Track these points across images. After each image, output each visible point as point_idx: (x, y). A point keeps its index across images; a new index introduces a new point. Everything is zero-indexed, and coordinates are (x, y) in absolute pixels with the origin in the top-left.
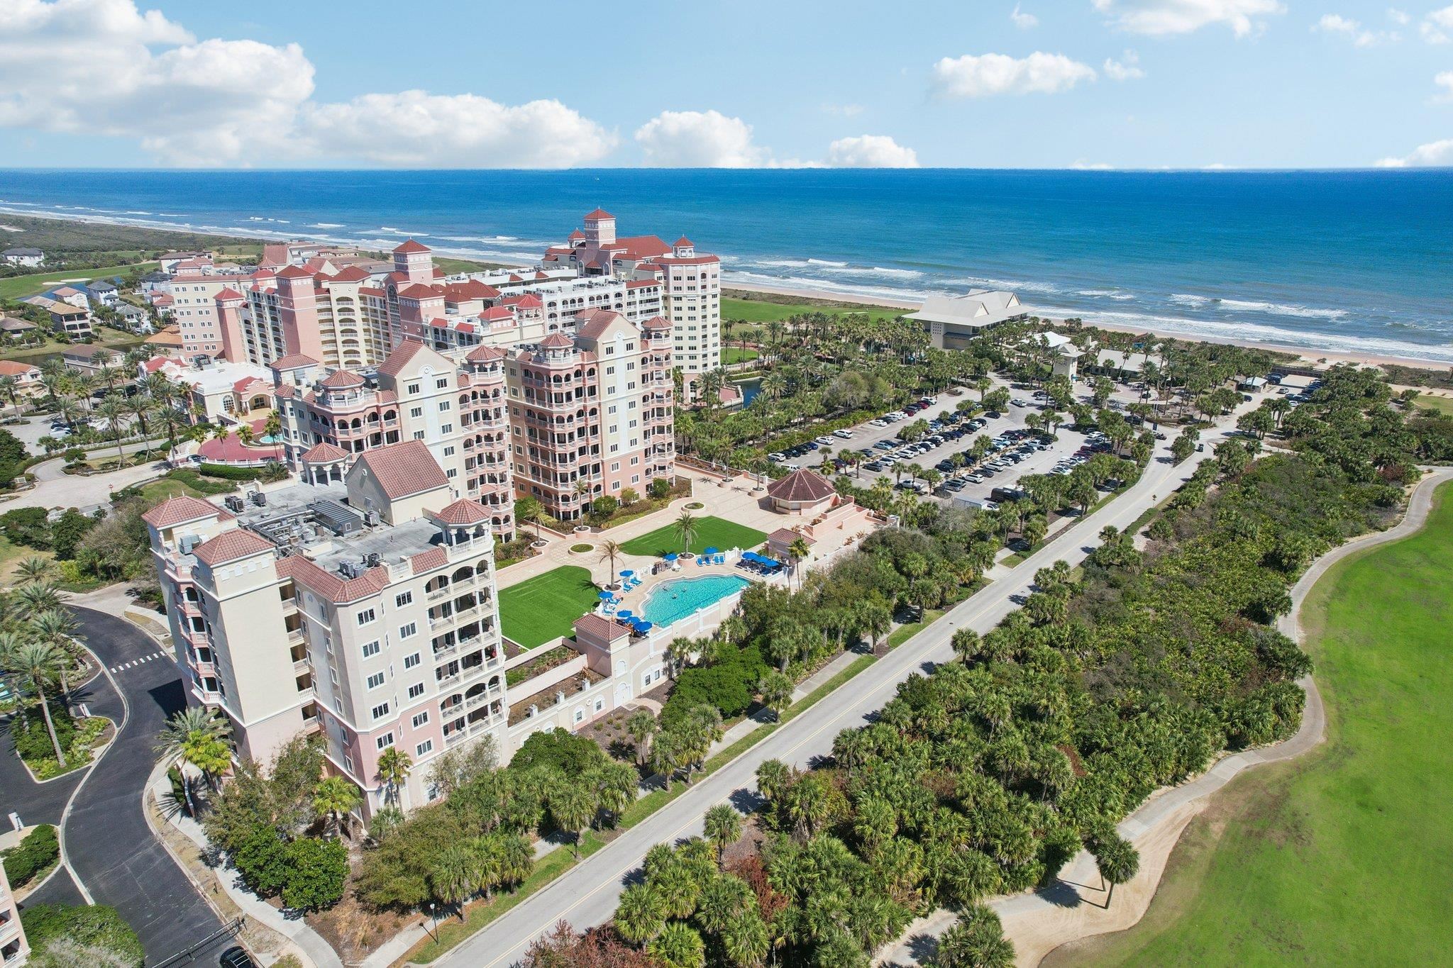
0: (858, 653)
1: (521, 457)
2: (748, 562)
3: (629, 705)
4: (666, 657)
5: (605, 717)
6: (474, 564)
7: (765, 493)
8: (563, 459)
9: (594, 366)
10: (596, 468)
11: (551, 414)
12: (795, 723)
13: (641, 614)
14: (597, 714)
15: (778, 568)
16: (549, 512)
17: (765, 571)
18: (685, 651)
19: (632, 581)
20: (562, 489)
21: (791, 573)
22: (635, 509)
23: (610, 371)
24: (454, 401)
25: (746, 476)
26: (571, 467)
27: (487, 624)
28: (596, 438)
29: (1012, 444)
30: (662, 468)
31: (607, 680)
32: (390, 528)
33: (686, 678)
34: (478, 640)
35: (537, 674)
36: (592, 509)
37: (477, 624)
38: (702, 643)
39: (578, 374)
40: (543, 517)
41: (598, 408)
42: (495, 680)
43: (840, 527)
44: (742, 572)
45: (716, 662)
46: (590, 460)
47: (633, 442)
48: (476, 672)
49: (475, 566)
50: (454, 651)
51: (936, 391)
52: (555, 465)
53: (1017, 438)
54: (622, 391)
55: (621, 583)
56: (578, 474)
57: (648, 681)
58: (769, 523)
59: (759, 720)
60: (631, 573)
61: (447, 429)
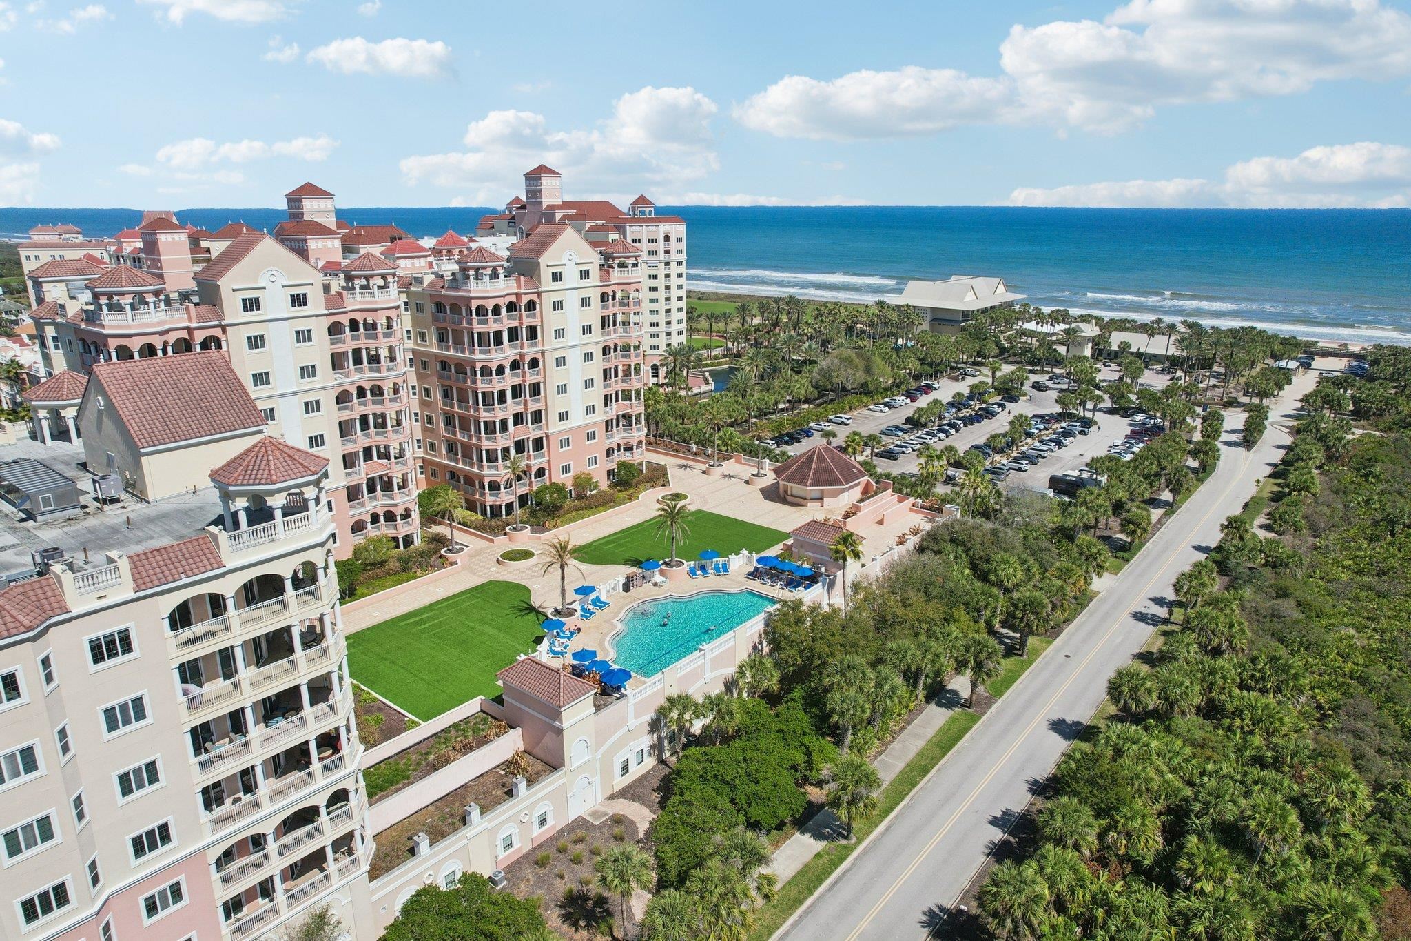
0: (947, 707)
1: (432, 431)
2: (768, 571)
3: (595, 814)
4: (654, 726)
5: (553, 838)
6: (285, 569)
7: (770, 478)
8: (490, 428)
9: (534, 297)
10: (538, 444)
11: (472, 363)
12: (879, 838)
13: (609, 654)
14: (539, 834)
15: (813, 579)
16: (471, 506)
17: (792, 583)
18: (687, 717)
19: (594, 603)
20: (488, 473)
21: (831, 586)
22: (592, 502)
23: (558, 305)
24: (319, 329)
25: (738, 462)
26: (502, 441)
27: (320, 690)
28: (538, 401)
29: (1046, 429)
30: (629, 448)
31: (556, 775)
32: (143, 505)
33: (692, 764)
34: (302, 722)
35: (434, 768)
36: (532, 501)
37: (296, 689)
38: (714, 703)
39: (511, 307)
40: (460, 513)
41: (541, 359)
42: (340, 797)
43: (881, 522)
44: (756, 585)
45: (737, 735)
46: (529, 432)
47: (590, 410)
48: (300, 784)
49: (287, 574)
50: (246, 747)
51: (936, 376)
52: (479, 439)
53: (1049, 422)
54: (574, 335)
55: (577, 606)
56: (513, 452)
57: (625, 769)
58: (785, 519)
59: (818, 836)
60: (593, 589)
61: (307, 371)
